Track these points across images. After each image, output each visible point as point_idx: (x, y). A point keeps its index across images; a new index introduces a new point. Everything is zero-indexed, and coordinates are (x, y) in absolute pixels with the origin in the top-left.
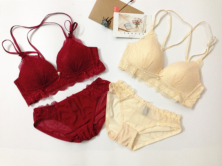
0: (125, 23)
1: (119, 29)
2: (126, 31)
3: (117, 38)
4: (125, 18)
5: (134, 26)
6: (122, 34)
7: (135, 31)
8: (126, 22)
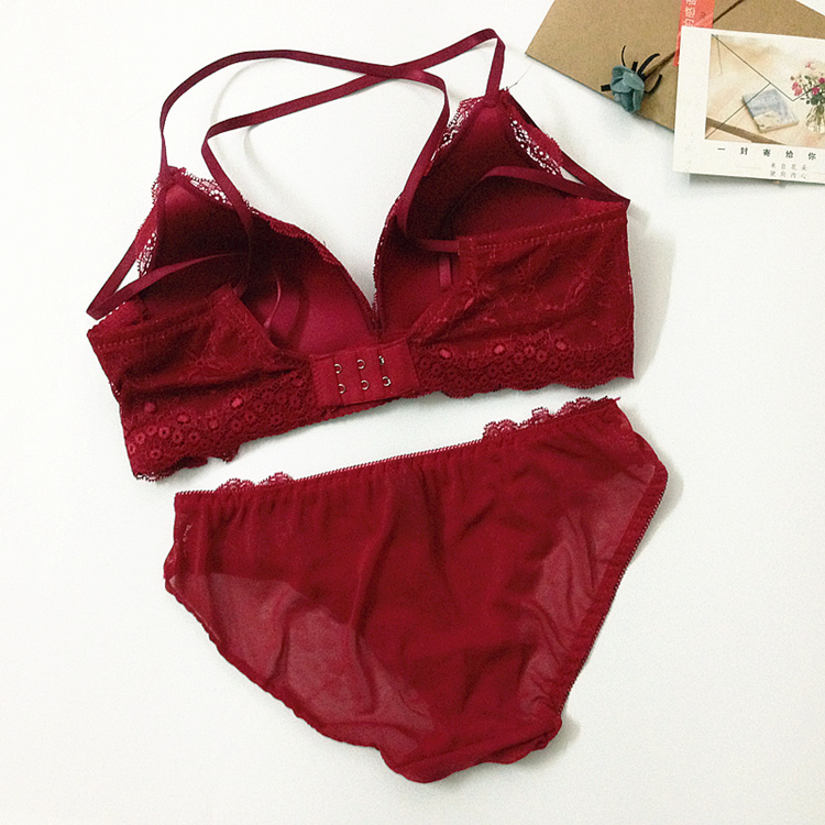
0: (748, 91)
2: (755, 139)
4: (748, 59)
5: (802, 109)
6: (727, 156)
7: (808, 143)
8: (752, 86)
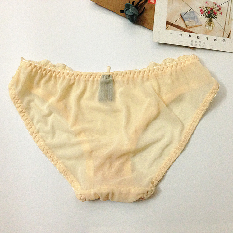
0: (183, 11)
5: (204, 19)
7: (206, 33)
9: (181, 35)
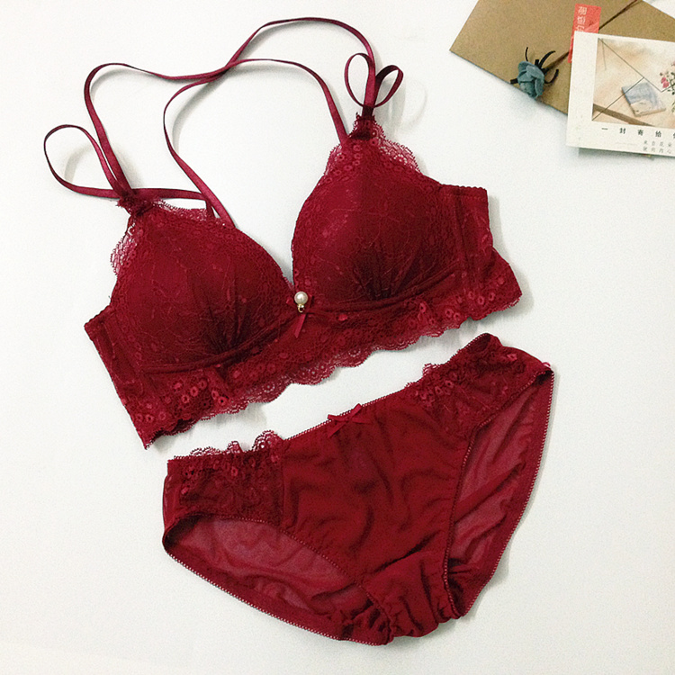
1: (596, 108)
2: (631, 121)
3: (584, 152)
4: (626, 58)
5: (669, 98)
6: (609, 135)
7: (672, 125)
9: (623, 131)
